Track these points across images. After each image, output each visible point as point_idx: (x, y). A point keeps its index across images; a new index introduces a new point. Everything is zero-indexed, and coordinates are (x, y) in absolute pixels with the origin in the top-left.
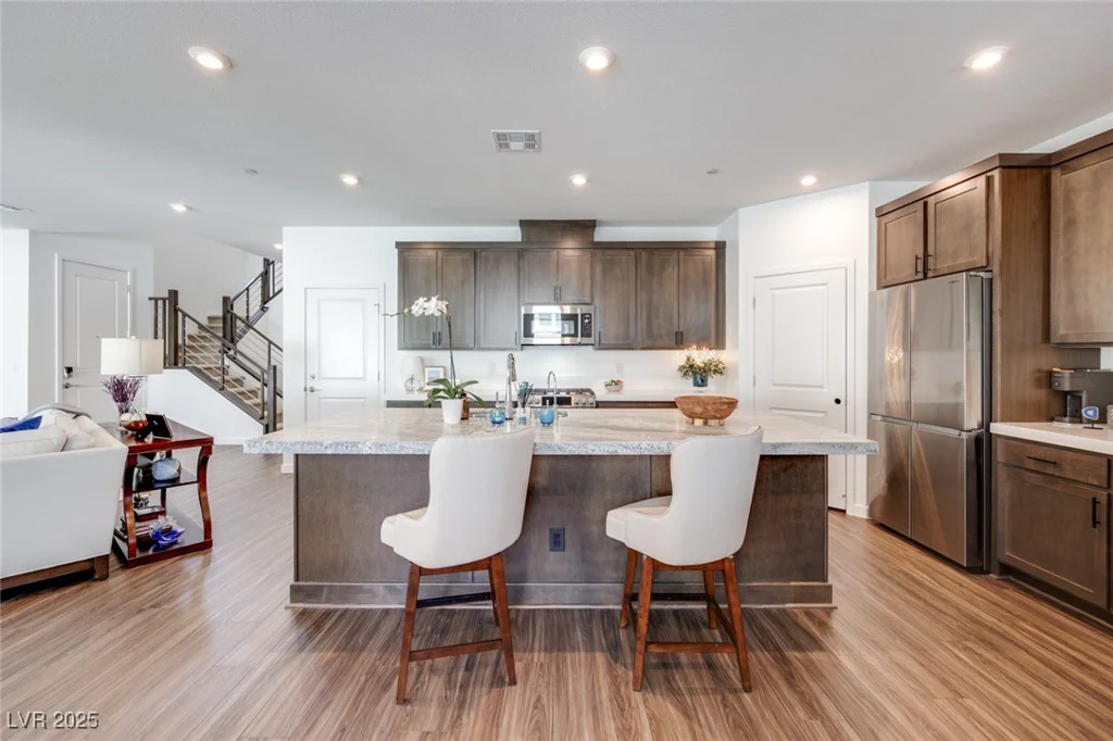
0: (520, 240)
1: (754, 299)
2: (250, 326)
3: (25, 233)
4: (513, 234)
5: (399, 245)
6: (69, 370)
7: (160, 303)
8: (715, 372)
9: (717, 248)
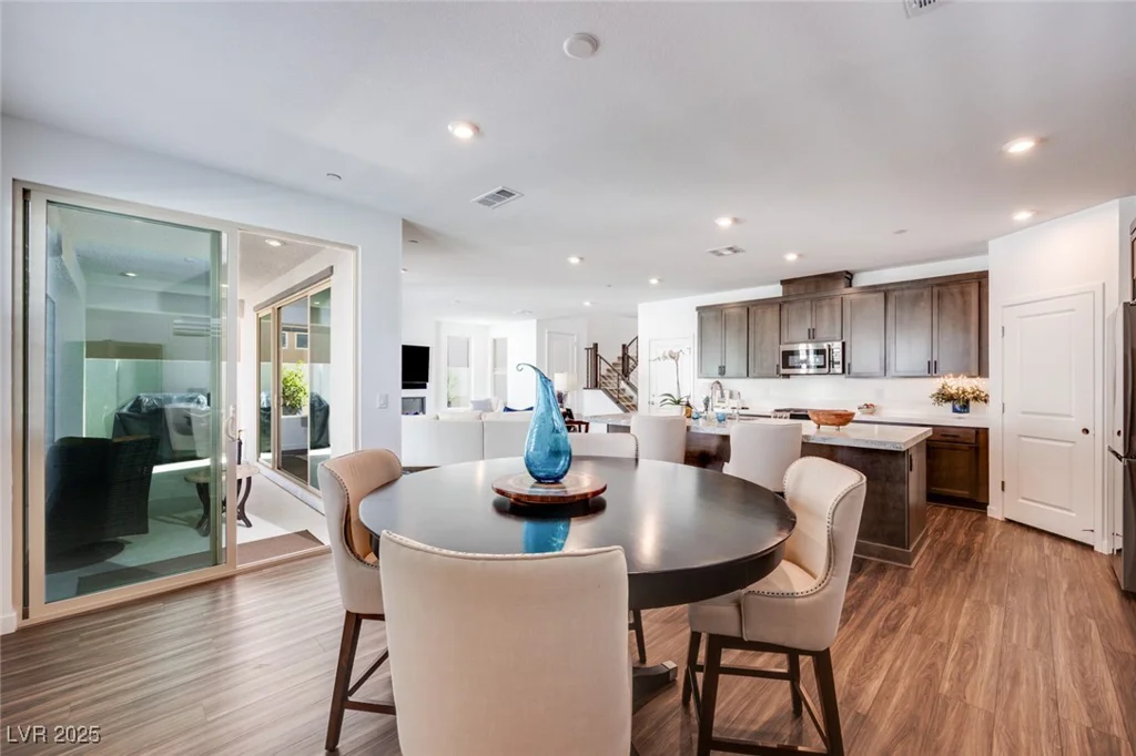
0: (781, 295)
1: (1003, 328)
2: (637, 363)
3: (535, 321)
4: (776, 291)
5: (698, 309)
7: (589, 351)
8: (976, 399)
9: (981, 279)
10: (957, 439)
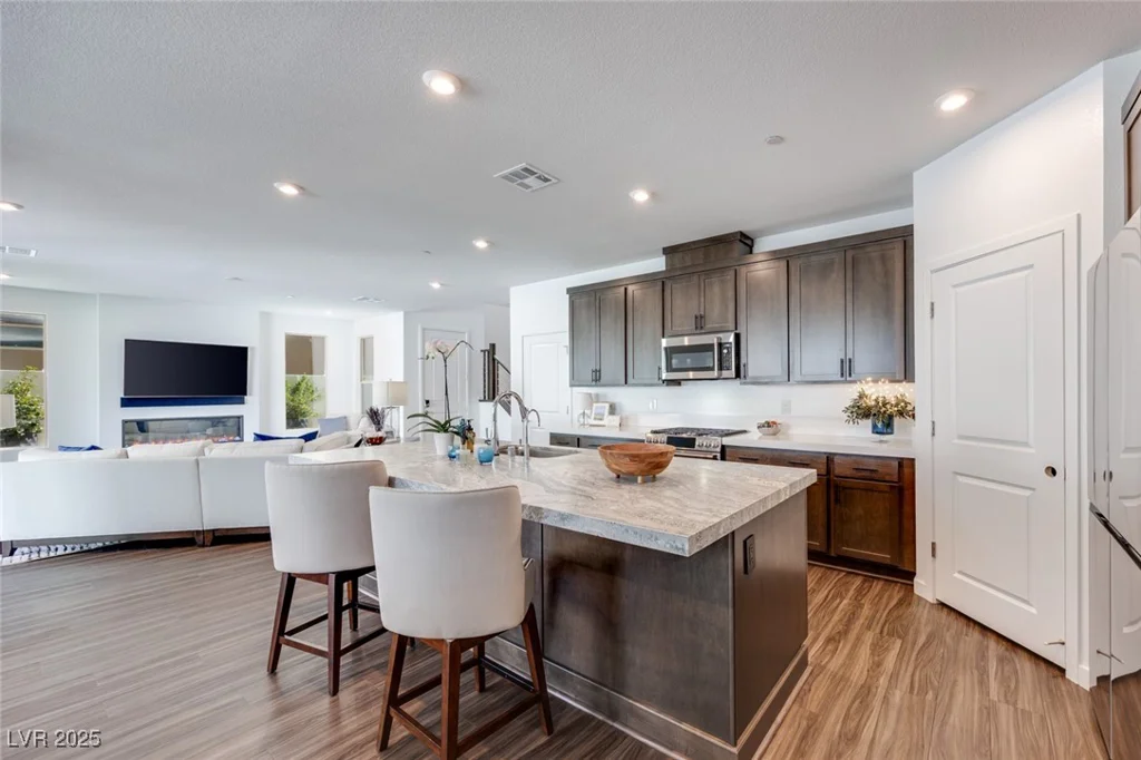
0: (664, 269)
1: (932, 304)
3: (402, 314)
5: (569, 290)
6: (427, 402)
7: (486, 354)
8: (901, 413)
9: (904, 236)
10: (874, 475)
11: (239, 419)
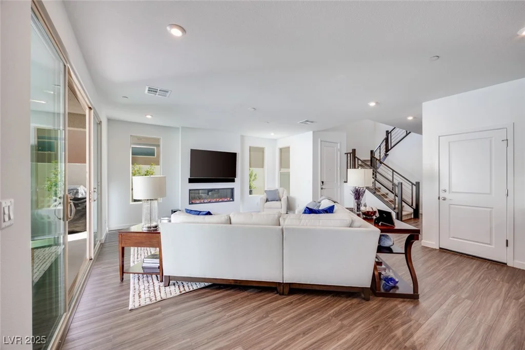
2: (381, 163)
6: (323, 182)
7: (349, 155)
11: (232, 189)
